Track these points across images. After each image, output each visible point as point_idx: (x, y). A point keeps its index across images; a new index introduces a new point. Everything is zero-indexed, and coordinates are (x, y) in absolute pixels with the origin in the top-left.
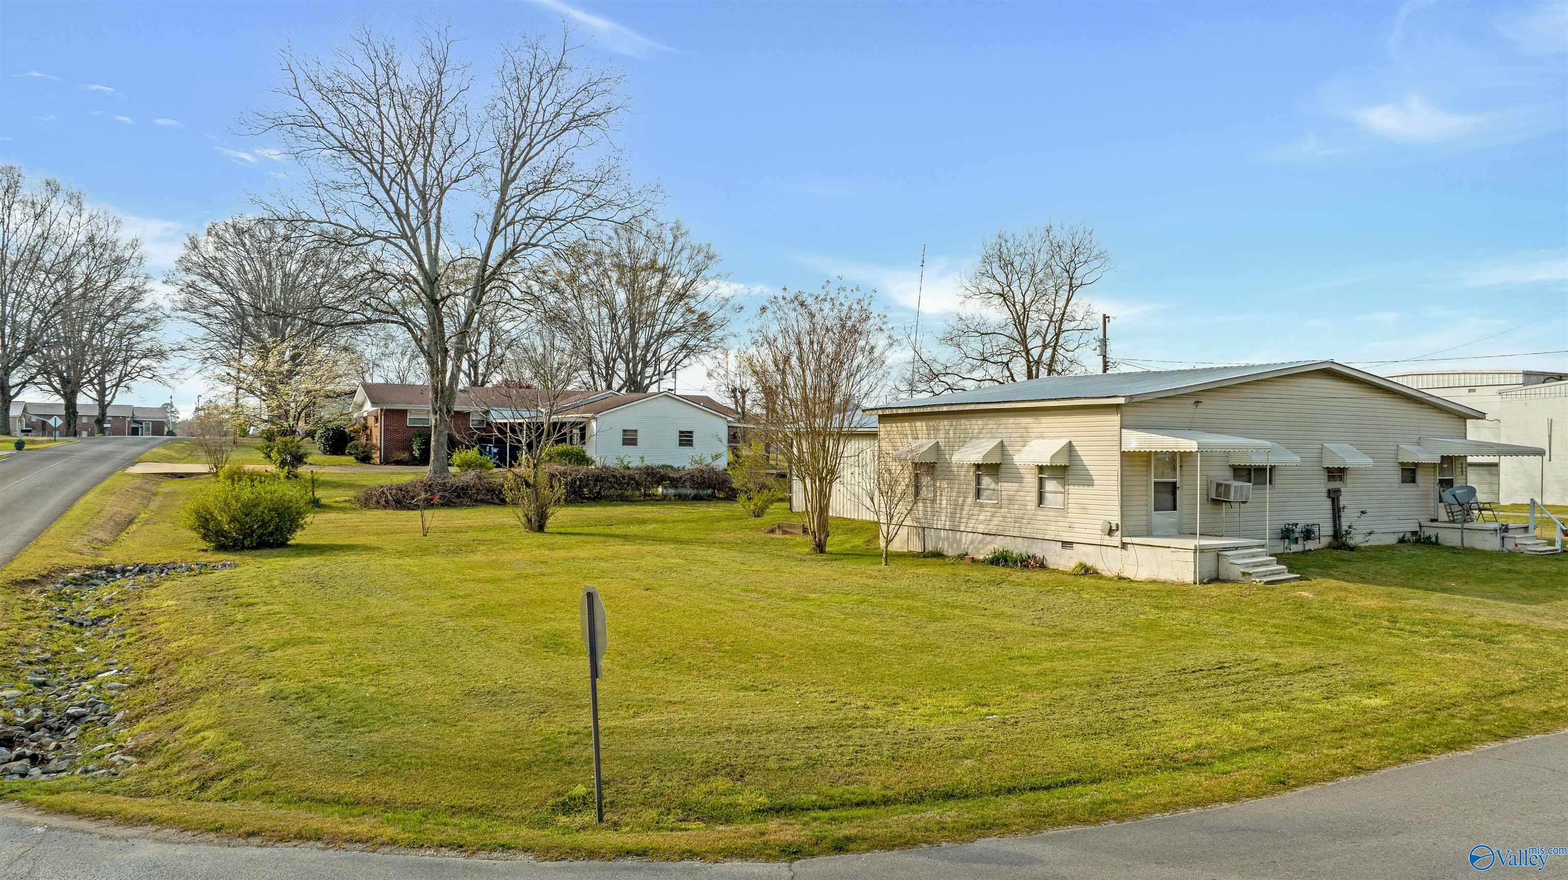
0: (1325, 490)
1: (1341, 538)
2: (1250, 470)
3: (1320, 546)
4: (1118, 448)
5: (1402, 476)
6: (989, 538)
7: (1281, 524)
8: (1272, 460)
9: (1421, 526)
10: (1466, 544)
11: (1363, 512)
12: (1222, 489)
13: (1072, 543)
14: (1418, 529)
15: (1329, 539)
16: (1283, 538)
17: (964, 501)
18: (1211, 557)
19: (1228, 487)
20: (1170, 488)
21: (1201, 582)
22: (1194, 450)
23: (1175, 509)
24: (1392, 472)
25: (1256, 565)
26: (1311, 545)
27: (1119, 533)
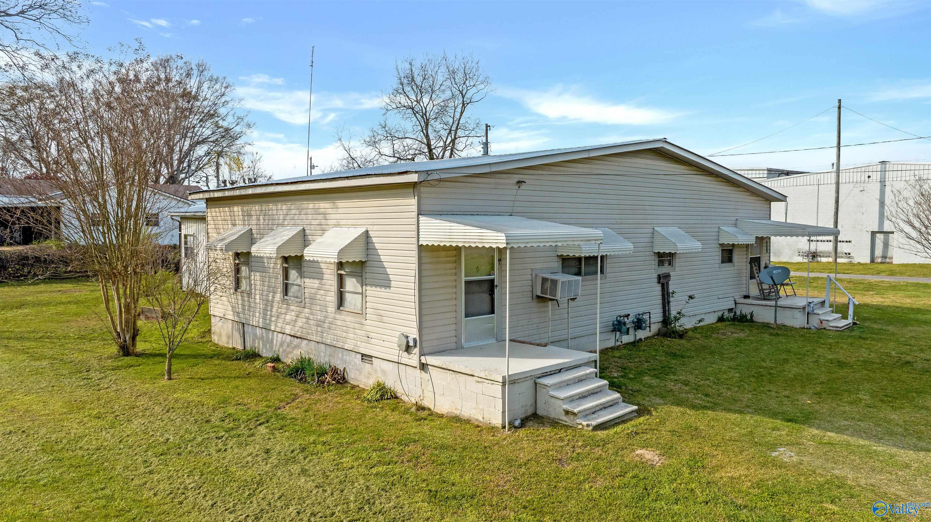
0: (655, 275)
1: (670, 324)
2: (579, 259)
3: (649, 334)
4: (415, 240)
5: (722, 257)
6: (296, 341)
7: (612, 317)
8: (604, 250)
9: (736, 303)
10: (779, 322)
11: (691, 297)
12: (548, 285)
13: (371, 357)
14: (733, 306)
15: (659, 326)
16: (614, 330)
17: (273, 297)
18: (526, 387)
19: (554, 282)
20: (486, 287)
21: (512, 425)
22: (501, 246)
23: (492, 312)
24: (713, 254)
25: (583, 396)
26: (642, 334)
27: (416, 350)
